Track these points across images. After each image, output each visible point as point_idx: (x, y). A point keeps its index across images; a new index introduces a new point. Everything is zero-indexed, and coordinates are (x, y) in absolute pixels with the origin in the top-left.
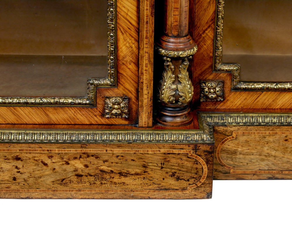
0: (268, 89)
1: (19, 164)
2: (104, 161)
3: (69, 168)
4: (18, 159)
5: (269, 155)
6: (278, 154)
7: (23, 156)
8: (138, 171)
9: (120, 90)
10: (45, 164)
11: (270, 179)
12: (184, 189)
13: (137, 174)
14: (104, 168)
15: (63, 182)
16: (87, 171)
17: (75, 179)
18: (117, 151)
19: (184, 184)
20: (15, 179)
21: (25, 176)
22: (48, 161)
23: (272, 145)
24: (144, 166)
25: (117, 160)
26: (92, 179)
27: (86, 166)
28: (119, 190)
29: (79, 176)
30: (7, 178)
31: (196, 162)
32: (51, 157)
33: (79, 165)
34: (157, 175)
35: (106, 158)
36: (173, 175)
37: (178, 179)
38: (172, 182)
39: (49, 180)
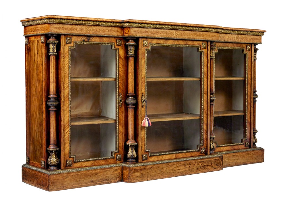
0: (222, 146)
1: (190, 165)
2: (205, 163)
3: (199, 165)
4: (190, 164)
5: (226, 161)
6: (227, 160)
7: (191, 163)
8: (210, 164)
9: (204, 147)
10: (195, 165)
11: (226, 167)
12: (218, 168)
13: (210, 165)
14: (205, 164)
15: (198, 169)
16: (202, 166)
17: (200, 168)
18: (207, 160)
19: (218, 167)
20: (189, 170)
21: (191, 169)
22: (195, 164)
23: (226, 158)
24: (211, 163)
25: (207, 162)
26: (203, 168)
27: (202, 164)
28: (207, 170)
29: (200, 167)
30: (188, 170)
31: (220, 161)
32: (196, 163)
33: (200, 164)
34: (214, 165)
35: (205, 162)
36: (216, 165)
37: (217, 166)
38: (216, 167)
39: (195, 169)
